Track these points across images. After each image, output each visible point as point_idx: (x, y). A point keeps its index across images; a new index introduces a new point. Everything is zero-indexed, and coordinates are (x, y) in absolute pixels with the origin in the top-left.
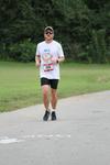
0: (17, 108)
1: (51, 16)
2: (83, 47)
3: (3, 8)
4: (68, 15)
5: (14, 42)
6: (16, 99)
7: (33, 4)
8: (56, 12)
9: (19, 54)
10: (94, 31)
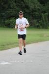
0: (9, 48)
1: (23, 7)
2: (38, 21)
3: (2, 4)
4: (31, 7)
5: (7, 19)
6: (8, 44)
7: (15, 2)
8: (26, 5)
9: (9, 24)
10: (43, 14)
